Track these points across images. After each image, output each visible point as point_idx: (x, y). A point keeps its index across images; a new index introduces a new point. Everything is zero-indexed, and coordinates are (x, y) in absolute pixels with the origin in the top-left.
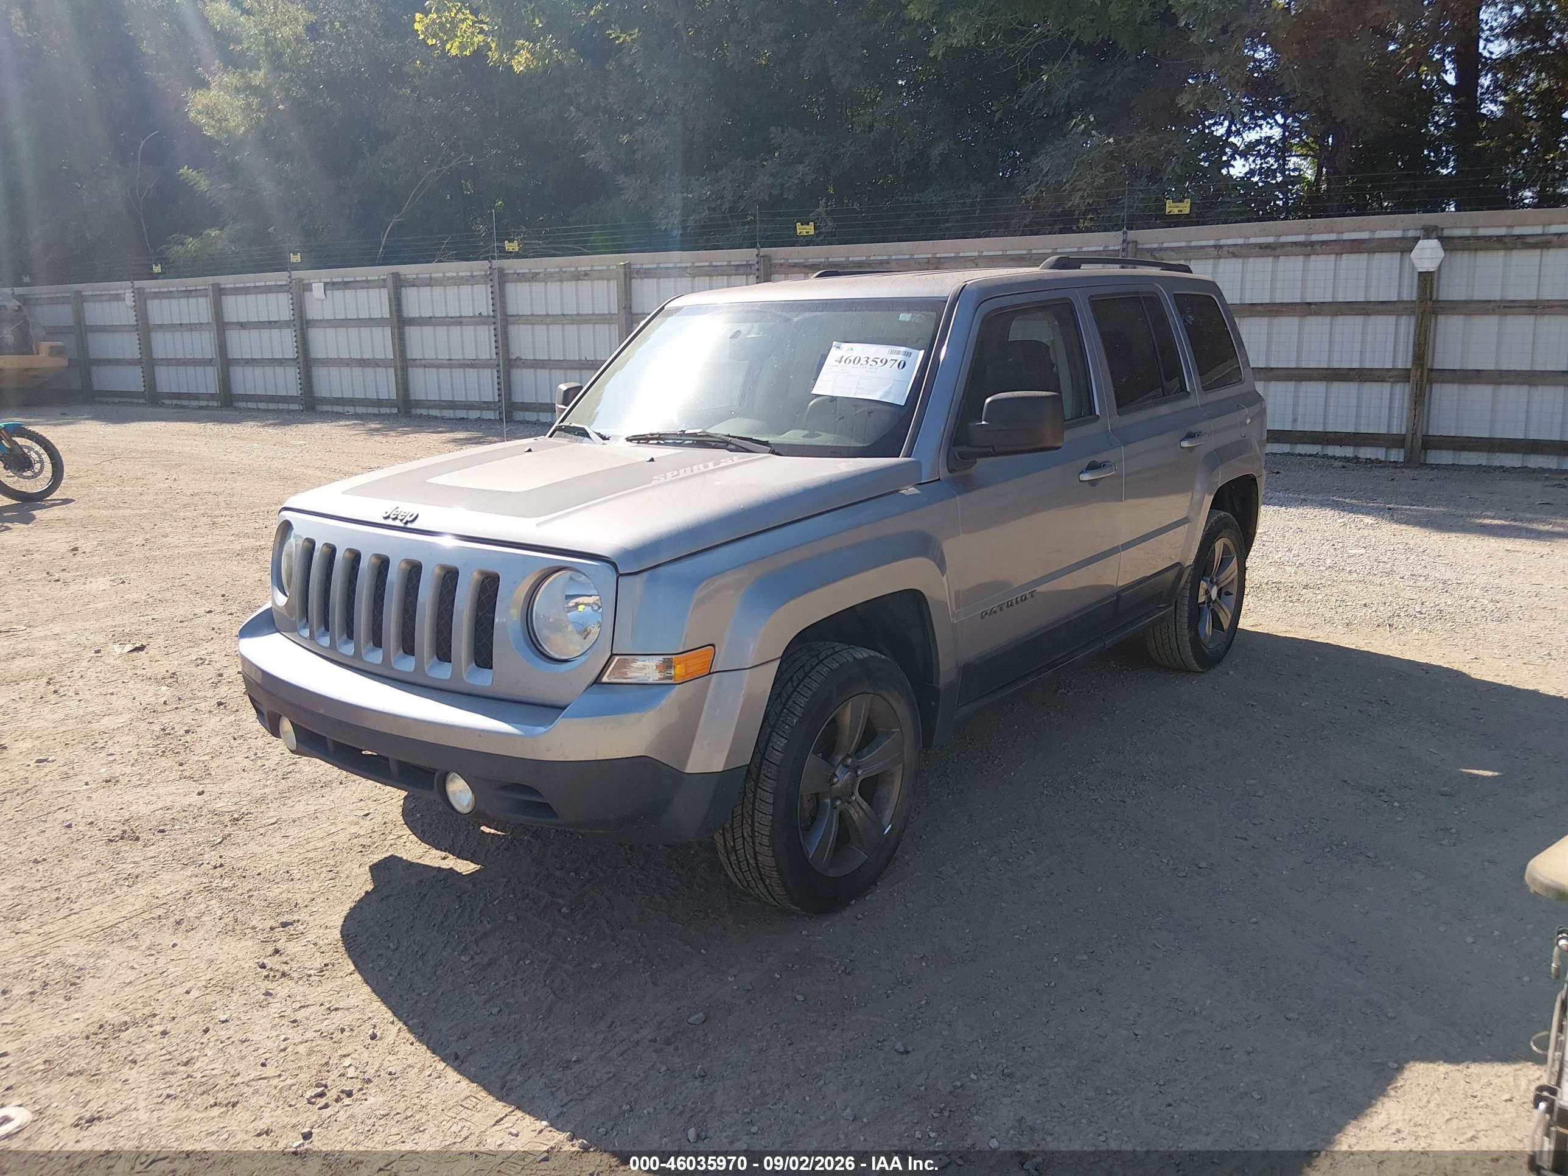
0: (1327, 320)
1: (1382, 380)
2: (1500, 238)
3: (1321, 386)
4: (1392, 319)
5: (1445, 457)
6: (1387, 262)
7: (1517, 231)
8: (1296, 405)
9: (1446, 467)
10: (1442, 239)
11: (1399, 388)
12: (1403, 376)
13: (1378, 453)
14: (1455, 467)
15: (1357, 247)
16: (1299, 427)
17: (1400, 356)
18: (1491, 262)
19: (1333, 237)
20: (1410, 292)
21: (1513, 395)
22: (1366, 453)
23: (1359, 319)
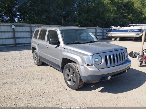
0: (4, 33)
1: (11, 39)
2: (19, 26)
3: (5, 40)
4: (10, 33)
5: (18, 45)
6: (9, 27)
7: (20, 25)
8: (2, 42)
9: (18, 46)
10: (14, 25)
11: (12, 39)
12: (13, 38)
13: (12, 46)
14: (19, 46)
15: (6, 26)
16: (3, 44)
17: (12, 36)
18: (18, 28)
19: (3, 24)
20: (12, 30)
21: (25, 39)
22: (11, 46)
23: (7, 33)
